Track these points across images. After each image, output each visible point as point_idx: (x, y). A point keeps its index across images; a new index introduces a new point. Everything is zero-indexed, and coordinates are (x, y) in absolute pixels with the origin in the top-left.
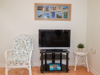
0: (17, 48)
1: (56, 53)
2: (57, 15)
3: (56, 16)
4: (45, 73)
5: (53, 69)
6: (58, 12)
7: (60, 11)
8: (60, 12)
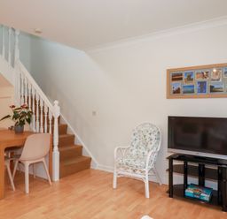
0: (135, 145)
1: (207, 166)
2: (212, 87)
3: (208, 89)
4: (177, 199)
5: (192, 195)
6: (213, 80)
7: (217, 78)
8: (218, 80)
